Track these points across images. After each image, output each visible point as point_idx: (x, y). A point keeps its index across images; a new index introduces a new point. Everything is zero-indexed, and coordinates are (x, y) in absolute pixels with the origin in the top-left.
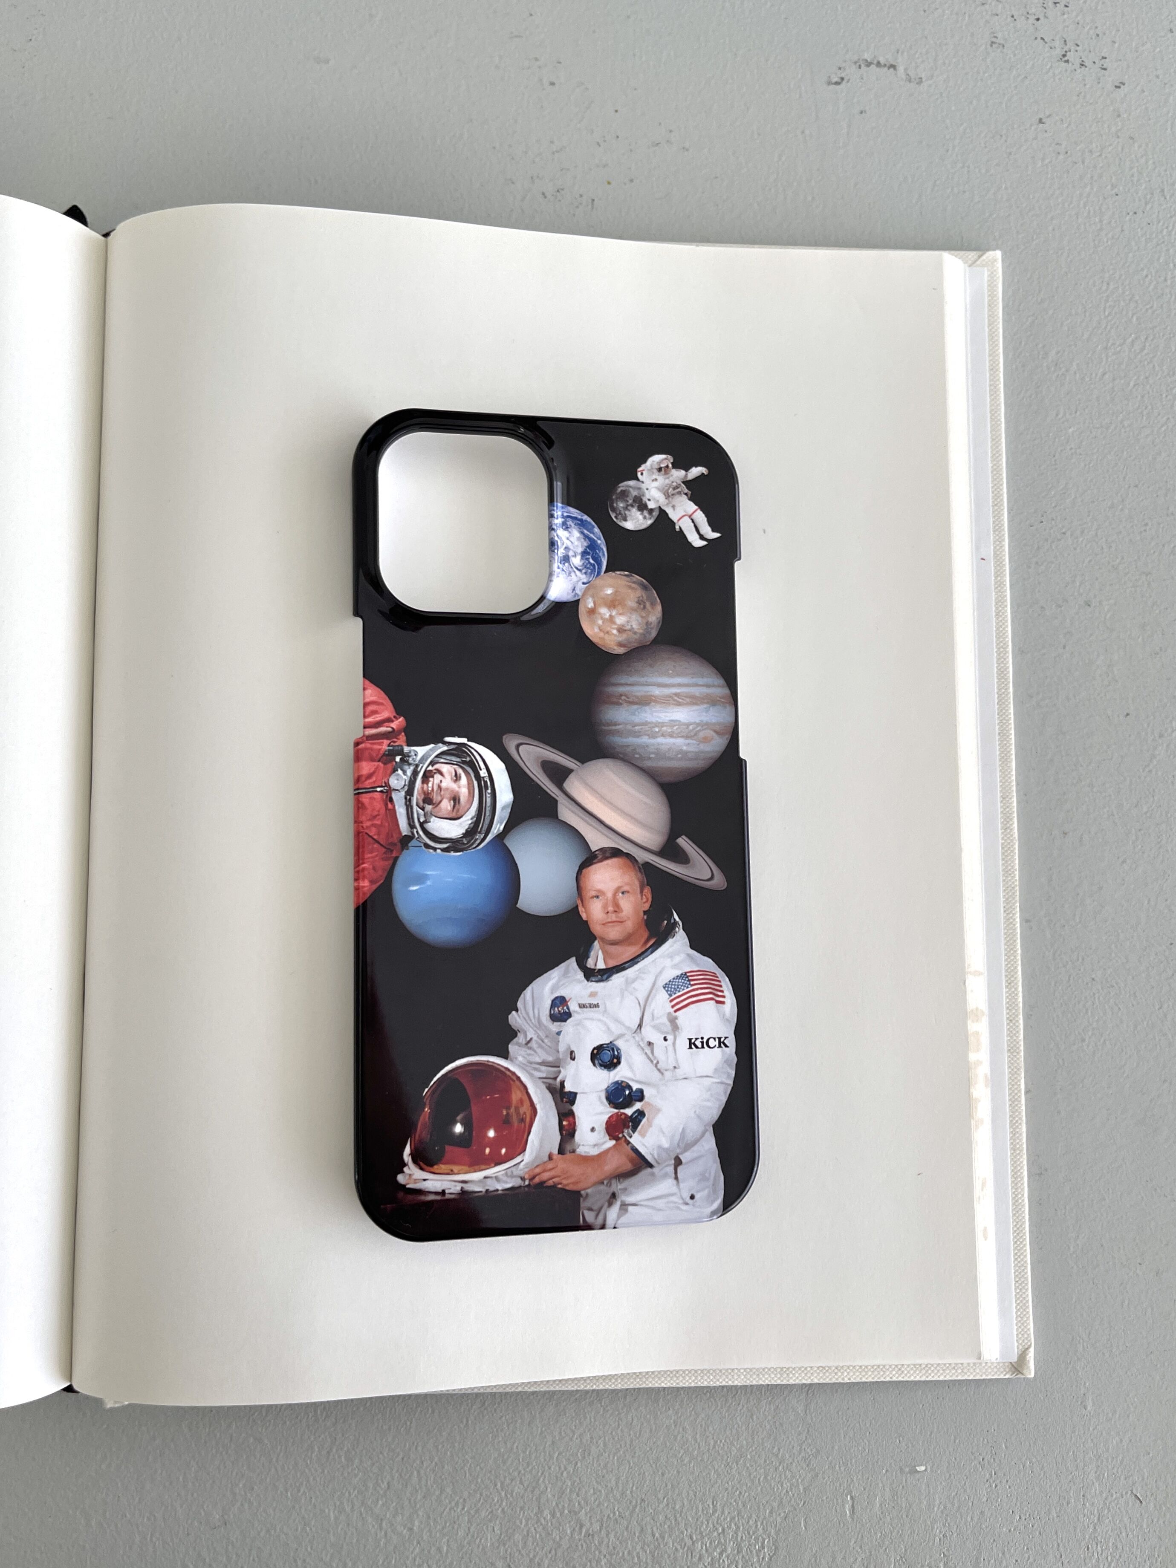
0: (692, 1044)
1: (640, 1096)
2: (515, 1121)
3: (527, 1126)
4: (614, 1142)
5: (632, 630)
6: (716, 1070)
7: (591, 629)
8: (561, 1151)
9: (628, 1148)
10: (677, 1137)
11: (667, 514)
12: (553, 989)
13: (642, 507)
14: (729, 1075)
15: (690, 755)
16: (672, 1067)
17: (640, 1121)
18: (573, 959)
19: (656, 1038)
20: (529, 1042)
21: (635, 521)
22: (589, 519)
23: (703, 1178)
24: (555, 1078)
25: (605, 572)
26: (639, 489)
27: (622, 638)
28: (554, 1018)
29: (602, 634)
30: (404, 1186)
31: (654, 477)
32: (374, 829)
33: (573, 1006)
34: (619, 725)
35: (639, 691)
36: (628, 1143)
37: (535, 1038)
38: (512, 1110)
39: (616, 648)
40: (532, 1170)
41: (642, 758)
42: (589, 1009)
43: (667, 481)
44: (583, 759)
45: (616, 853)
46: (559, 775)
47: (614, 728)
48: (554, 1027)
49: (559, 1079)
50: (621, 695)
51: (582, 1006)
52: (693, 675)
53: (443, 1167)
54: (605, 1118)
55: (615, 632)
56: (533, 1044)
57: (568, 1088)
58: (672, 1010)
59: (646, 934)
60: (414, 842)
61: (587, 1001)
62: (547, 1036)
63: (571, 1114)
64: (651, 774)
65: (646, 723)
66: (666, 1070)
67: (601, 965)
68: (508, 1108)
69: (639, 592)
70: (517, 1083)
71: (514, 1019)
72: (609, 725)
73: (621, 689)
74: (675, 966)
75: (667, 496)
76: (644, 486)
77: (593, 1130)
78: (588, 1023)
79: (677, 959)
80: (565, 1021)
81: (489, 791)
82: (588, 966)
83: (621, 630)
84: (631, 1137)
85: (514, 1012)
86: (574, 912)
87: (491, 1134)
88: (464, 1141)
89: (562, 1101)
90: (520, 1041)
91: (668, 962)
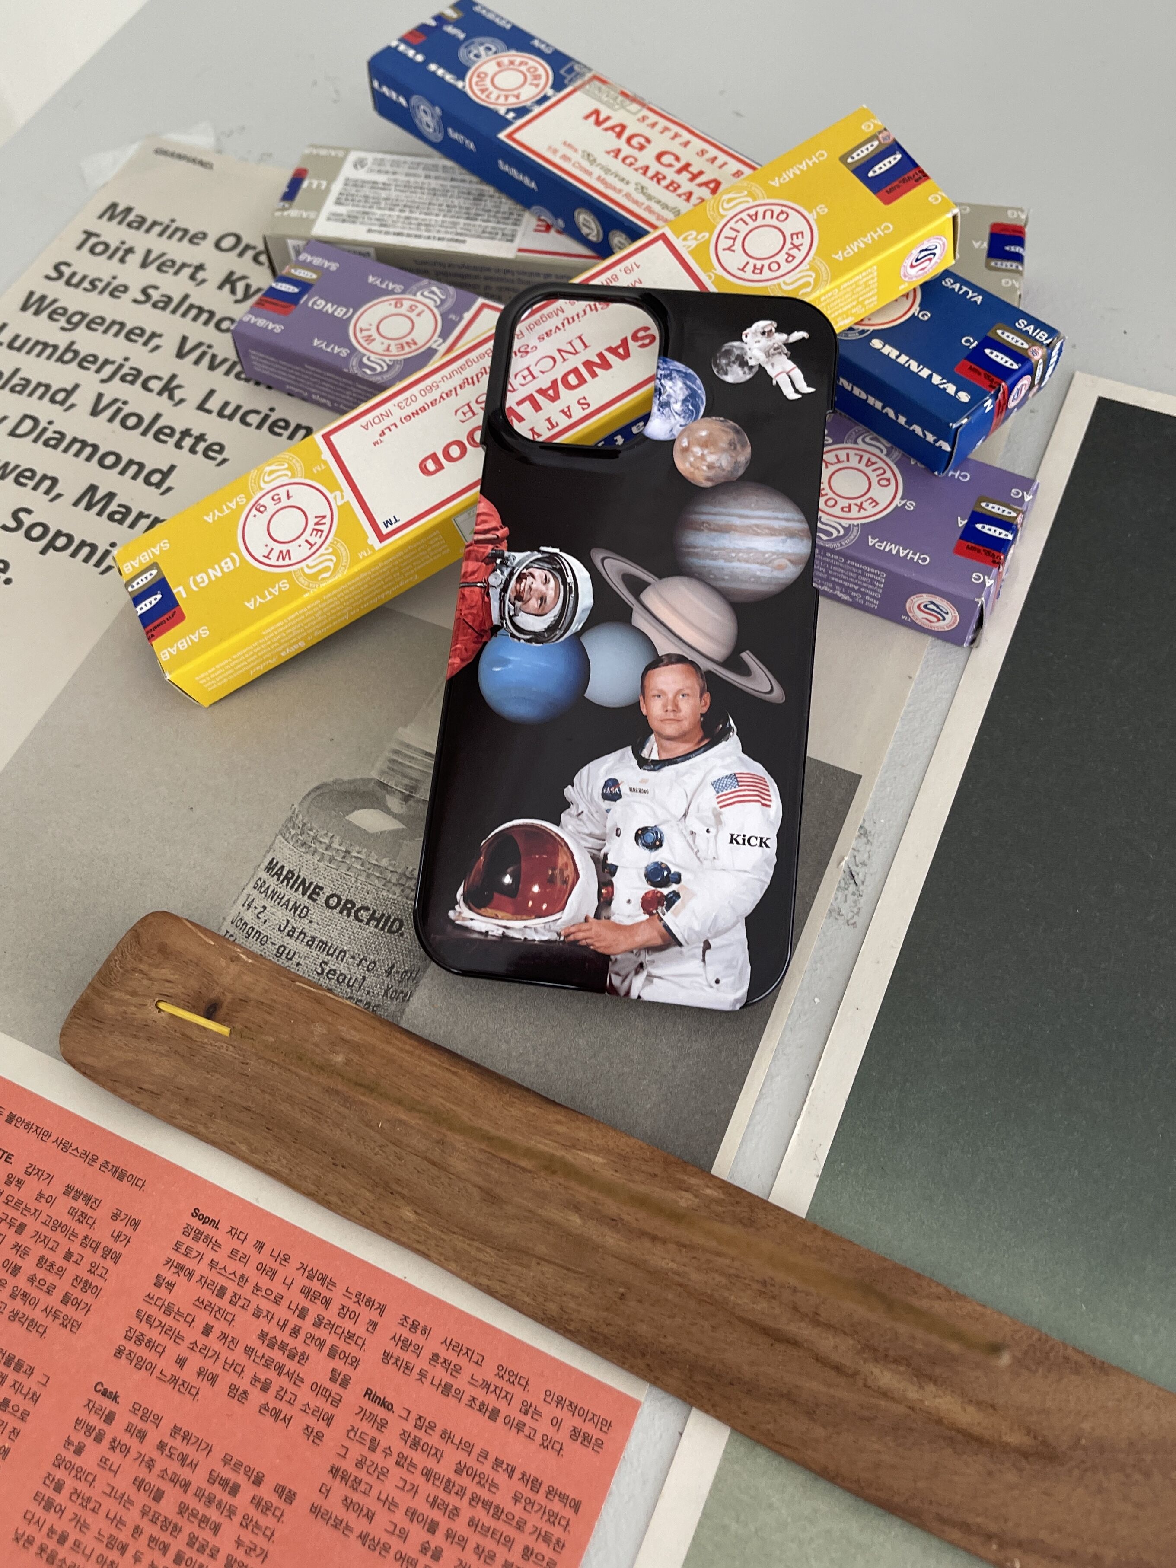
0: (733, 839)
1: (678, 879)
2: (559, 883)
3: (569, 887)
4: (647, 916)
5: (720, 467)
6: (754, 867)
7: (683, 465)
8: (597, 916)
9: (661, 924)
10: (709, 923)
11: (766, 371)
12: (607, 772)
13: (743, 363)
14: (767, 873)
15: (763, 580)
16: (711, 858)
17: (675, 902)
18: (630, 748)
19: (700, 829)
20: (580, 814)
21: (735, 375)
22: (692, 372)
23: (730, 965)
24: (600, 850)
25: (703, 416)
26: (742, 349)
27: (711, 474)
28: (605, 797)
29: (692, 470)
30: (453, 921)
31: (757, 339)
32: (470, 616)
33: (624, 789)
34: (698, 548)
35: (721, 520)
36: (661, 920)
37: (586, 811)
38: (557, 872)
39: (704, 482)
40: (568, 928)
41: (716, 579)
42: (638, 794)
43: (770, 343)
44: (661, 575)
45: (681, 659)
46: (637, 587)
47: (693, 550)
48: (606, 804)
49: (602, 852)
50: (703, 523)
51: (632, 790)
52: (776, 509)
53: (489, 911)
54: (642, 893)
55: (705, 468)
56: (583, 816)
57: (610, 861)
58: (718, 806)
59: (700, 735)
60: (502, 631)
61: (637, 786)
62: (597, 812)
63: (611, 884)
64: (724, 594)
65: (723, 549)
66: (705, 859)
67: (655, 756)
68: (554, 869)
69: (732, 435)
70: (565, 848)
71: (569, 792)
72: (689, 547)
73: (704, 518)
74: (725, 767)
75: (768, 355)
76: (746, 347)
77: (629, 902)
78: (636, 806)
79: (728, 760)
80: (615, 800)
81: (573, 595)
82: (643, 755)
83: (710, 467)
84: (664, 914)
85: (570, 787)
86: (635, 707)
87: (536, 889)
88: (511, 891)
89: (603, 870)
90: (572, 812)
91: (719, 762)
